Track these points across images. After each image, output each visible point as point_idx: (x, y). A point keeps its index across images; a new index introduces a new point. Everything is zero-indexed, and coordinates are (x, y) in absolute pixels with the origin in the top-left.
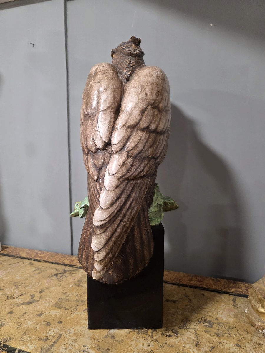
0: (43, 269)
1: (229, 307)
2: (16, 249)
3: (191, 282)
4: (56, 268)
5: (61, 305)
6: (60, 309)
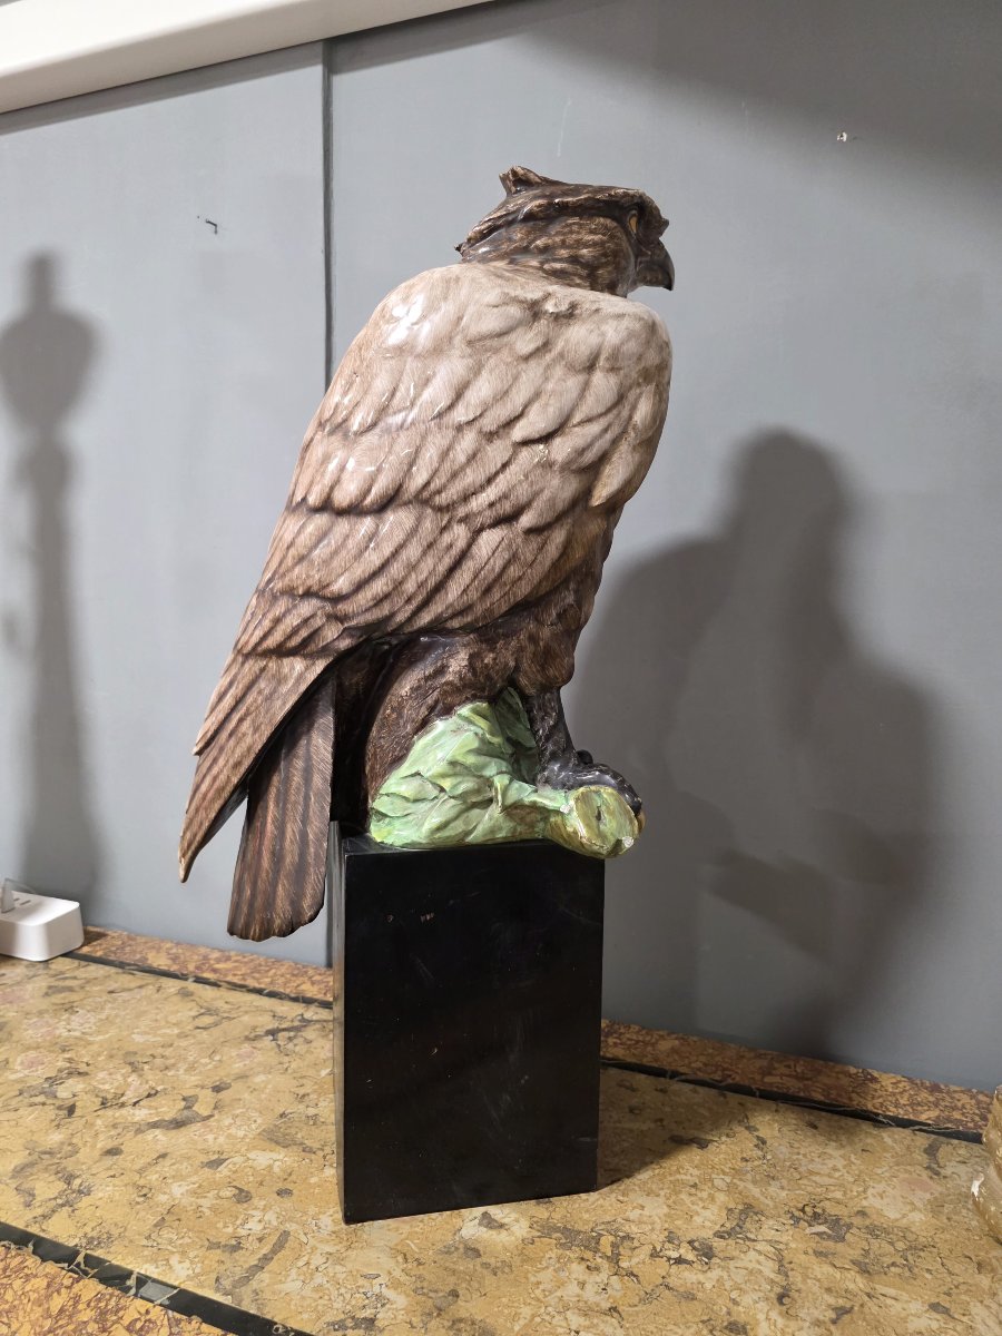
0: (225, 1012)
1: (910, 1172)
2: (133, 943)
3: (767, 1079)
4: (272, 1011)
5: (287, 1134)
6: (284, 1147)
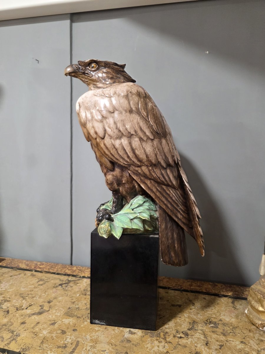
0: (46, 280)
1: (229, 309)
2: (13, 261)
3: (192, 287)
4: (59, 279)
5: (72, 313)
6: (72, 317)
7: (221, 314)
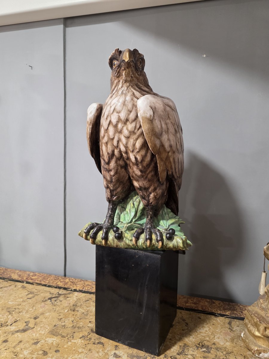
0: (36, 293)
1: (225, 330)
2: (7, 271)
4: (49, 292)
5: (57, 332)
6: (56, 336)
7: (216, 337)
